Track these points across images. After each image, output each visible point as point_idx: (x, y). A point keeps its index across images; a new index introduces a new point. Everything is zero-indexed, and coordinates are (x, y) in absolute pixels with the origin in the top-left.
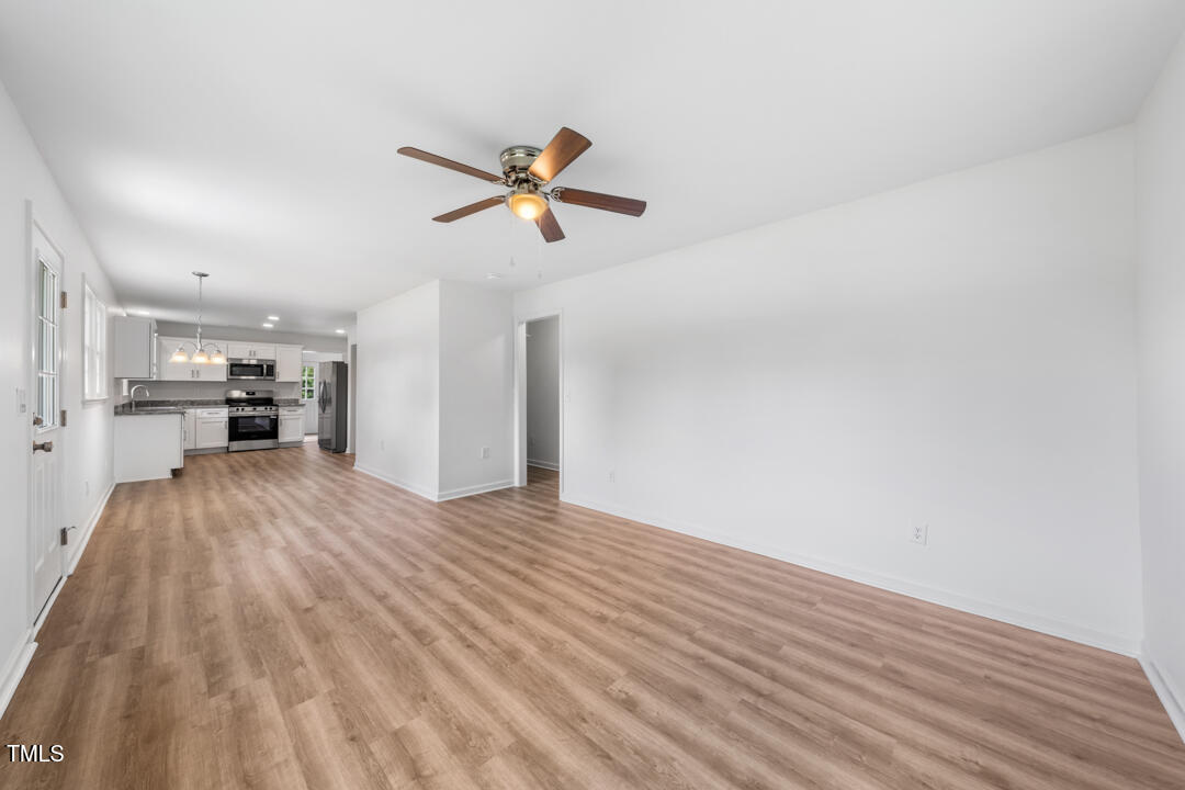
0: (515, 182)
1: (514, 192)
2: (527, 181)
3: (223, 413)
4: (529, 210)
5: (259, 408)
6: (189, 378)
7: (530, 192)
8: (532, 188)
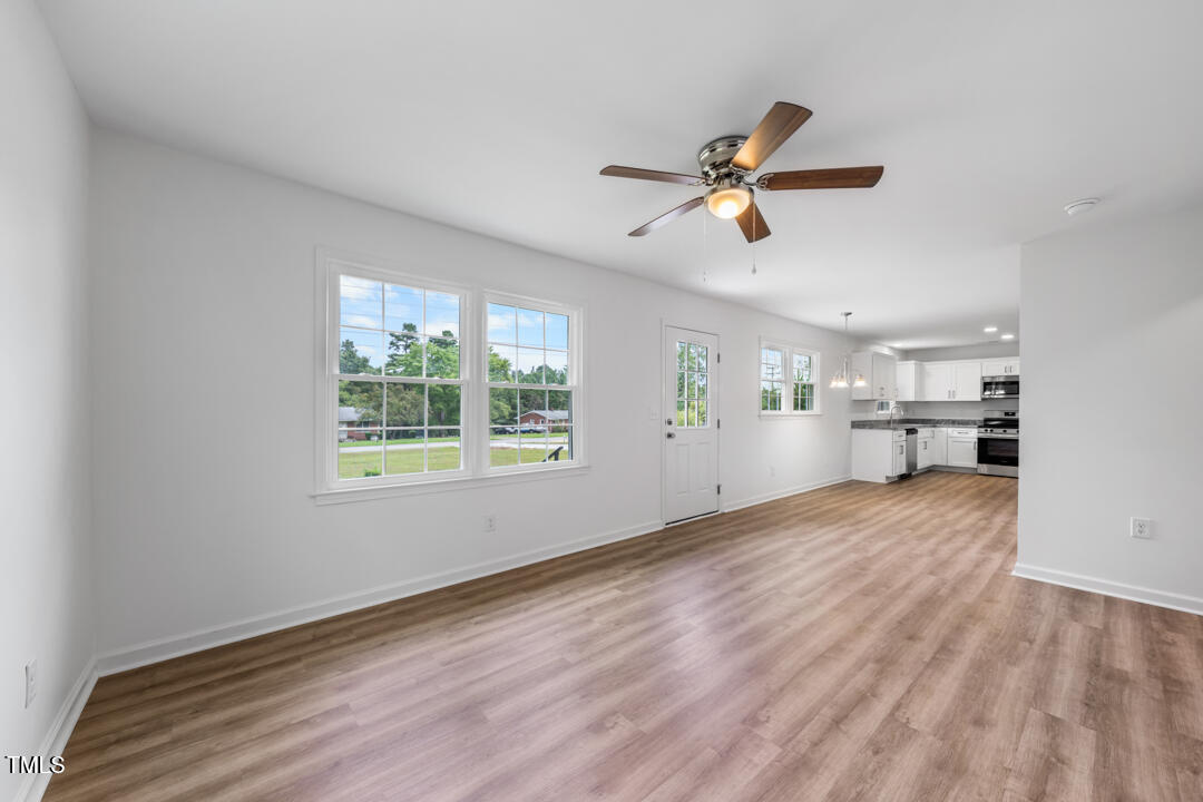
0: (715, 180)
1: (714, 191)
2: (729, 175)
3: (973, 434)
4: (729, 206)
5: (1009, 430)
6: (946, 398)
7: (732, 186)
8: (734, 182)
